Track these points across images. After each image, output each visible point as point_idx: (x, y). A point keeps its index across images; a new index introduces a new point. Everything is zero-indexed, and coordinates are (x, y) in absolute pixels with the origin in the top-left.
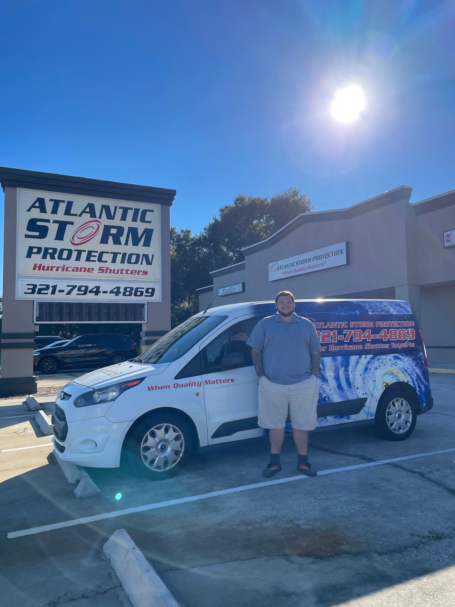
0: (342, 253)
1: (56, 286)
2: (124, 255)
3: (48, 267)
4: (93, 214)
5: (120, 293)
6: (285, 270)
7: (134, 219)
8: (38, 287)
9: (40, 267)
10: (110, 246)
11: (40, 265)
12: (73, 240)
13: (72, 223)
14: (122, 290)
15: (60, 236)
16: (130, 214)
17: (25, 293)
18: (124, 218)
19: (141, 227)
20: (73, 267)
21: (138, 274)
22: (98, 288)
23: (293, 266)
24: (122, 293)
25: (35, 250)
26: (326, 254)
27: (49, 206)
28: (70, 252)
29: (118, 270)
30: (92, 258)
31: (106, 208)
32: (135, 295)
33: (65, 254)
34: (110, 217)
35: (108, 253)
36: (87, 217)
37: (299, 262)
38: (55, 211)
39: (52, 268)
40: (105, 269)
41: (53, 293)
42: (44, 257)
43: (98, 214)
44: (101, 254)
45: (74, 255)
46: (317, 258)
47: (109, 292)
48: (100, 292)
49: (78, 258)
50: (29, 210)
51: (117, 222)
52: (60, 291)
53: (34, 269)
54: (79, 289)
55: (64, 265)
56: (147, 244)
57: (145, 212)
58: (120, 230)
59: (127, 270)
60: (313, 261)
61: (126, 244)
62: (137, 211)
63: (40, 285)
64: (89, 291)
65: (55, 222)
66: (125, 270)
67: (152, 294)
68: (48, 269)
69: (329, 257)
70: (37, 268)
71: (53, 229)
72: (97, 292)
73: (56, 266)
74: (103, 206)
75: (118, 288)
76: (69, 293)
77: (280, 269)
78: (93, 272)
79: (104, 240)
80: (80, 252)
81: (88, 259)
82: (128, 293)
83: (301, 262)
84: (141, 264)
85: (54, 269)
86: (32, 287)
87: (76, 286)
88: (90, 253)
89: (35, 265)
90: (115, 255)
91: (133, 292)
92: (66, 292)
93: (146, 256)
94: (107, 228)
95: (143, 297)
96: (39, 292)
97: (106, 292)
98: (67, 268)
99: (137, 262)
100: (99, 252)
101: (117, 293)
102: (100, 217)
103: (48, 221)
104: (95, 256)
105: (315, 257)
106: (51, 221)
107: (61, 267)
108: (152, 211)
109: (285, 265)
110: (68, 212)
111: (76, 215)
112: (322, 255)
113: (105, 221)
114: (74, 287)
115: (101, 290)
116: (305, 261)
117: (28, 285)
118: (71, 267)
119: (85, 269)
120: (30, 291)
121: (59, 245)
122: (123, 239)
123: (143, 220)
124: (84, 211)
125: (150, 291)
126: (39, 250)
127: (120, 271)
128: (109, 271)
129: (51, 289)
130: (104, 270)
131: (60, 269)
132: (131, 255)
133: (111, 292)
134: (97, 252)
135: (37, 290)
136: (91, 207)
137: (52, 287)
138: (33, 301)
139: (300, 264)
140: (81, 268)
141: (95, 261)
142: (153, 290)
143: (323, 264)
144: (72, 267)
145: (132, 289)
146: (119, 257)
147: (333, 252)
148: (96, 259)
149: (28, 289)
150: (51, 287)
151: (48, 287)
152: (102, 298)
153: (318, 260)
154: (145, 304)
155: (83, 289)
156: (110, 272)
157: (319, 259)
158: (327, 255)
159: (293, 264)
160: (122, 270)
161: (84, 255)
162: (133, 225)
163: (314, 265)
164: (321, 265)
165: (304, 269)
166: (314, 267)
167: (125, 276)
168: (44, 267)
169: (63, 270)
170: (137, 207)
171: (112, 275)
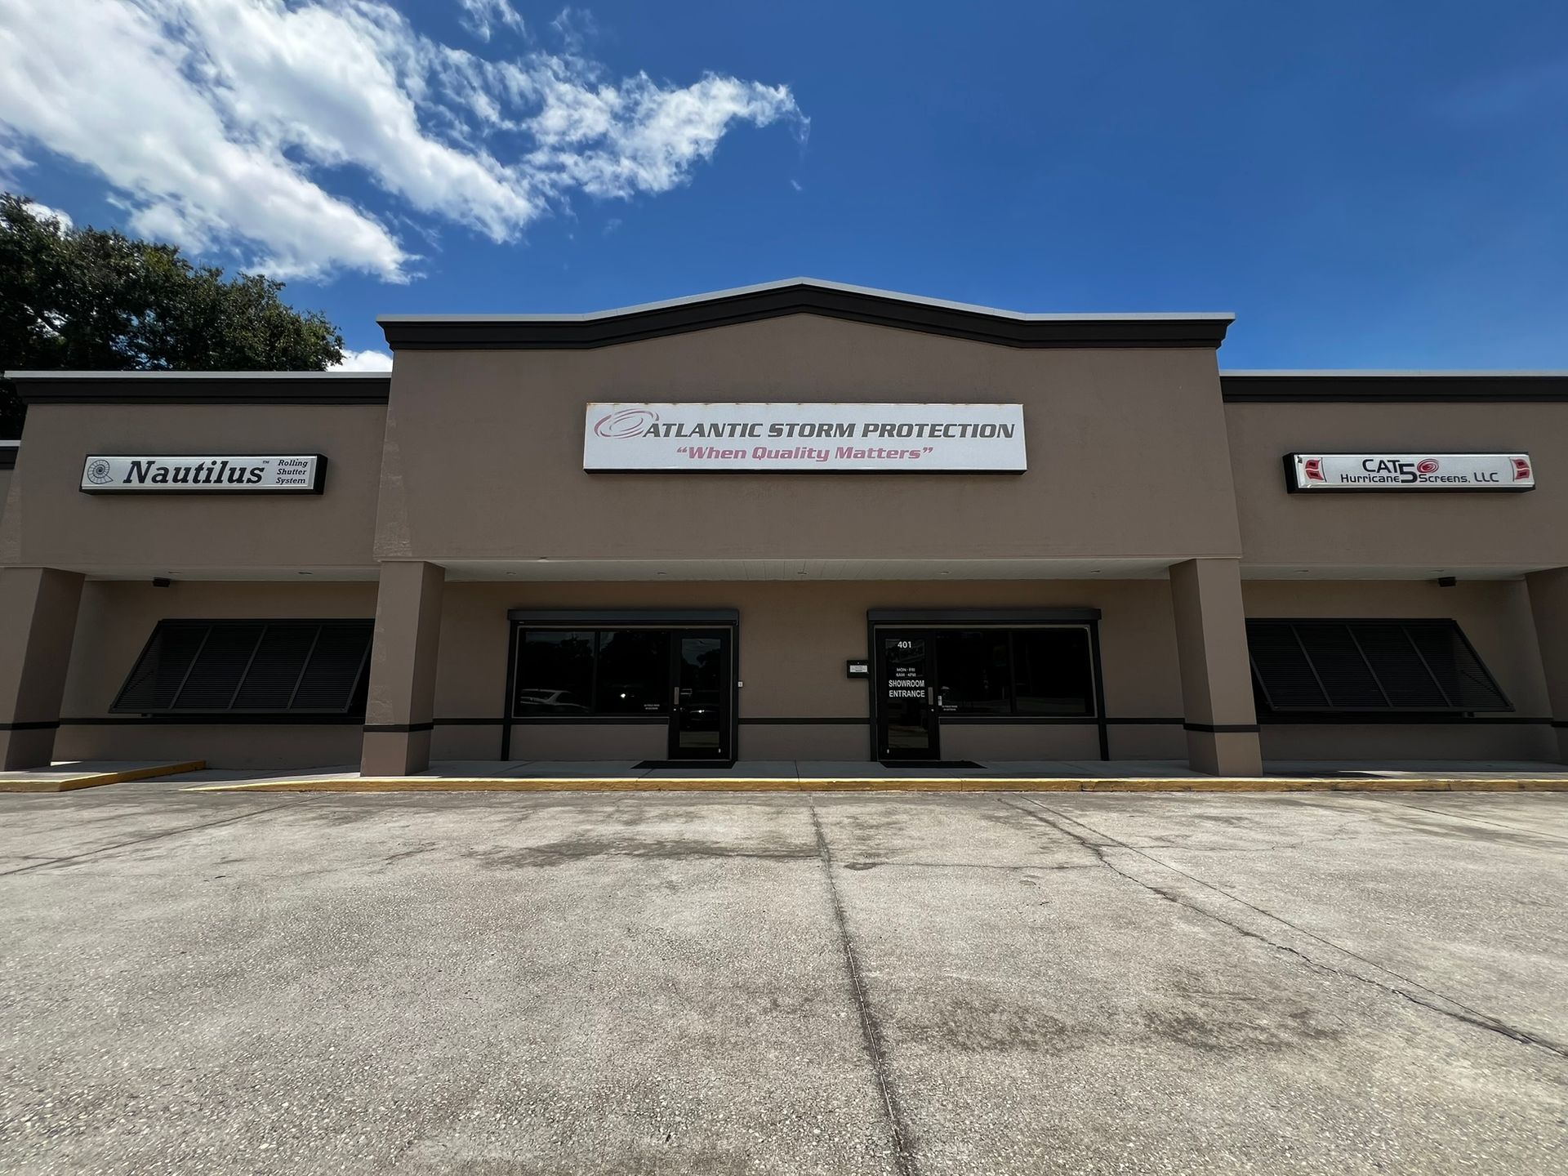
6: (696, 441)
23: (751, 435)
37: (786, 429)
46: (886, 430)
60: (865, 435)
69: (946, 435)
109: (700, 426)
112: (911, 427)
116: (824, 430)
143: (915, 454)
147: (967, 426)
153: (891, 435)
158: (939, 428)
159: (749, 430)
163: (871, 451)
164: (907, 455)
165: (814, 454)
166: (870, 456)
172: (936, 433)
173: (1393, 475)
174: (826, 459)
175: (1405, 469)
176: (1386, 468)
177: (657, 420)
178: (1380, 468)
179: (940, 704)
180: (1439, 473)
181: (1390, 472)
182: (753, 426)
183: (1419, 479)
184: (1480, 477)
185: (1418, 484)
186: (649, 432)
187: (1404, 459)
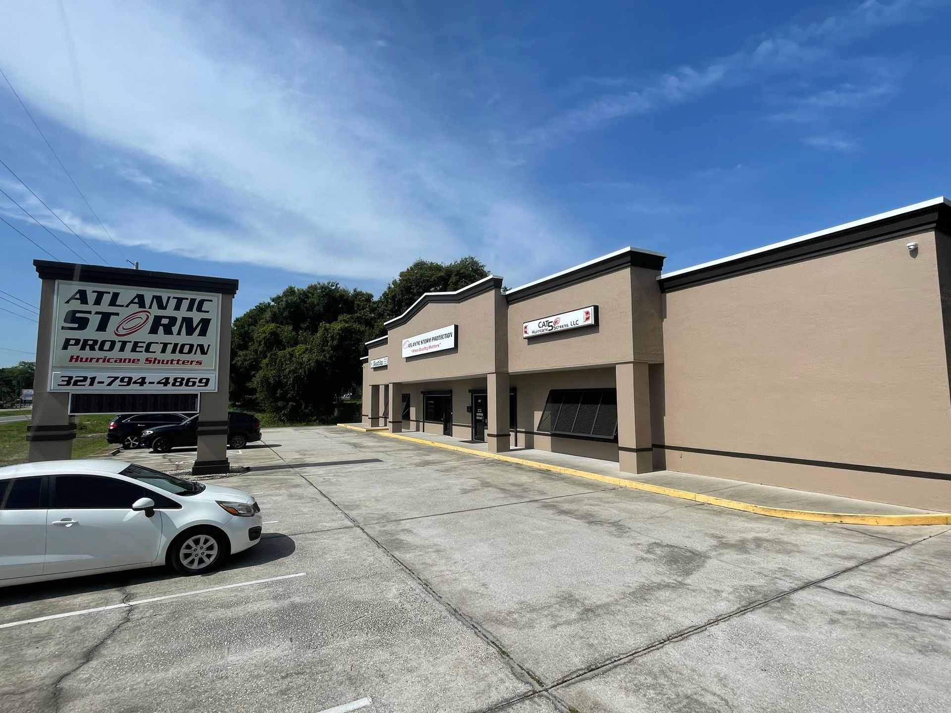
1: (96, 377)
2: (176, 345)
3: (87, 359)
4: (142, 304)
7: (190, 309)
8: (74, 379)
9: (78, 359)
10: (161, 336)
11: (78, 357)
12: (117, 331)
13: (117, 314)
14: (171, 381)
15: (102, 327)
16: (185, 304)
17: (59, 385)
18: (178, 307)
19: (196, 317)
21: (191, 364)
22: (144, 379)
24: (171, 384)
25: (72, 342)
26: (441, 336)
27: (92, 297)
28: (113, 343)
29: (168, 361)
30: (138, 349)
31: (159, 299)
32: (187, 385)
33: (107, 346)
34: (161, 306)
35: (158, 343)
36: (135, 308)
38: (98, 302)
39: (91, 359)
40: (153, 360)
41: (92, 384)
42: (83, 348)
43: (147, 304)
44: (149, 345)
45: (118, 346)
47: (155, 383)
48: (145, 383)
49: (122, 349)
50: (67, 302)
51: (170, 312)
52: (99, 383)
53: (71, 361)
54: (122, 381)
55: (105, 357)
56: (203, 333)
57: (202, 302)
58: (173, 320)
59: (179, 361)
60: (432, 341)
61: (179, 333)
62: (193, 301)
63: (76, 377)
64: (133, 382)
65: (97, 313)
66: (175, 360)
67: (206, 384)
68: (86, 361)
69: (443, 338)
70: (74, 360)
71: (95, 321)
72: (142, 383)
73: (96, 357)
74: (154, 297)
75: (167, 379)
76: (110, 384)
77: (410, 347)
78: (138, 363)
79: (154, 330)
80: (124, 344)
81: (134, 350)
82: (178, 384)
83: (424, 341)
84: (195, 354)
85: (94, 360)
86: (67, 379)
87: (118, 377)
88: (136, 344)
89: (72, 357)
90: (165, 345)
91: (184, 382)
92: (106, 383)
93: (201, 347)
94: (158, 319)
95: (196, 387)
96: (75, 384)
97: (153, 383)
98: (109, 359)
99: (190, 352)
100: (146, 343)
101: (166, 384)
102: (150, 308)
103: (90, 312)
104: (143, 347)
105: (434, 338)
106: (93, 313)
107: (102, 358)
108: (211, 301)
109: (414, 343)
110: (113, 303)
111: (122, 306)
112: (438, 337)
113: (155, 311)
114: (116, 378)
115: (147, 380)
116: (427, 341)
117: (62, 377)
118: (113, 358)
119: (130, 360)
120: (65, 383)
121: (100, 336)
122: (175, 329)
123: (199, 309)
124: (132, 302)
125: (204, 381)
126: (77, 342)
127: (170, 362)
128: (157, 361)
129: (89, 380)
130: (151, 360)
131: (101, 361)
132: (183, 346)
133: (159, 383)
134: (145, 342)
135: (72, 381)
136: (141, 298)
138: (67, 393)
139: (423, 343)
140: (125, 359)
141: (142, 352)
142: (208, 380)
143: (439, 346)
144: (115, 359)
145: (183, 379)
146: (170, 348)
147: (445, 335)
148: (143, 349)
149: (63, 381)
150: (89, 378)
151: (85, 379)
152: (147, 389)
154: (197, 395)
155: (126, 380)
156: (159, 363)
157: (436, 340)
159: (418, 343)
160: (172, 361)
161: (129, 346)
162: (189, 315)
163: (433, 346)
166: (433, 348)
167: (175, 366)
168: (82, 359)
169: (104, 361)
170: (194, 297)
171: (161, 366)
173: (547, 328)
174: (427, 349)
175: (550, 324)
178: (543, 325)
183: (554, 328)
184: (572, 324)
185: (554, 330)
187: (550, 319)
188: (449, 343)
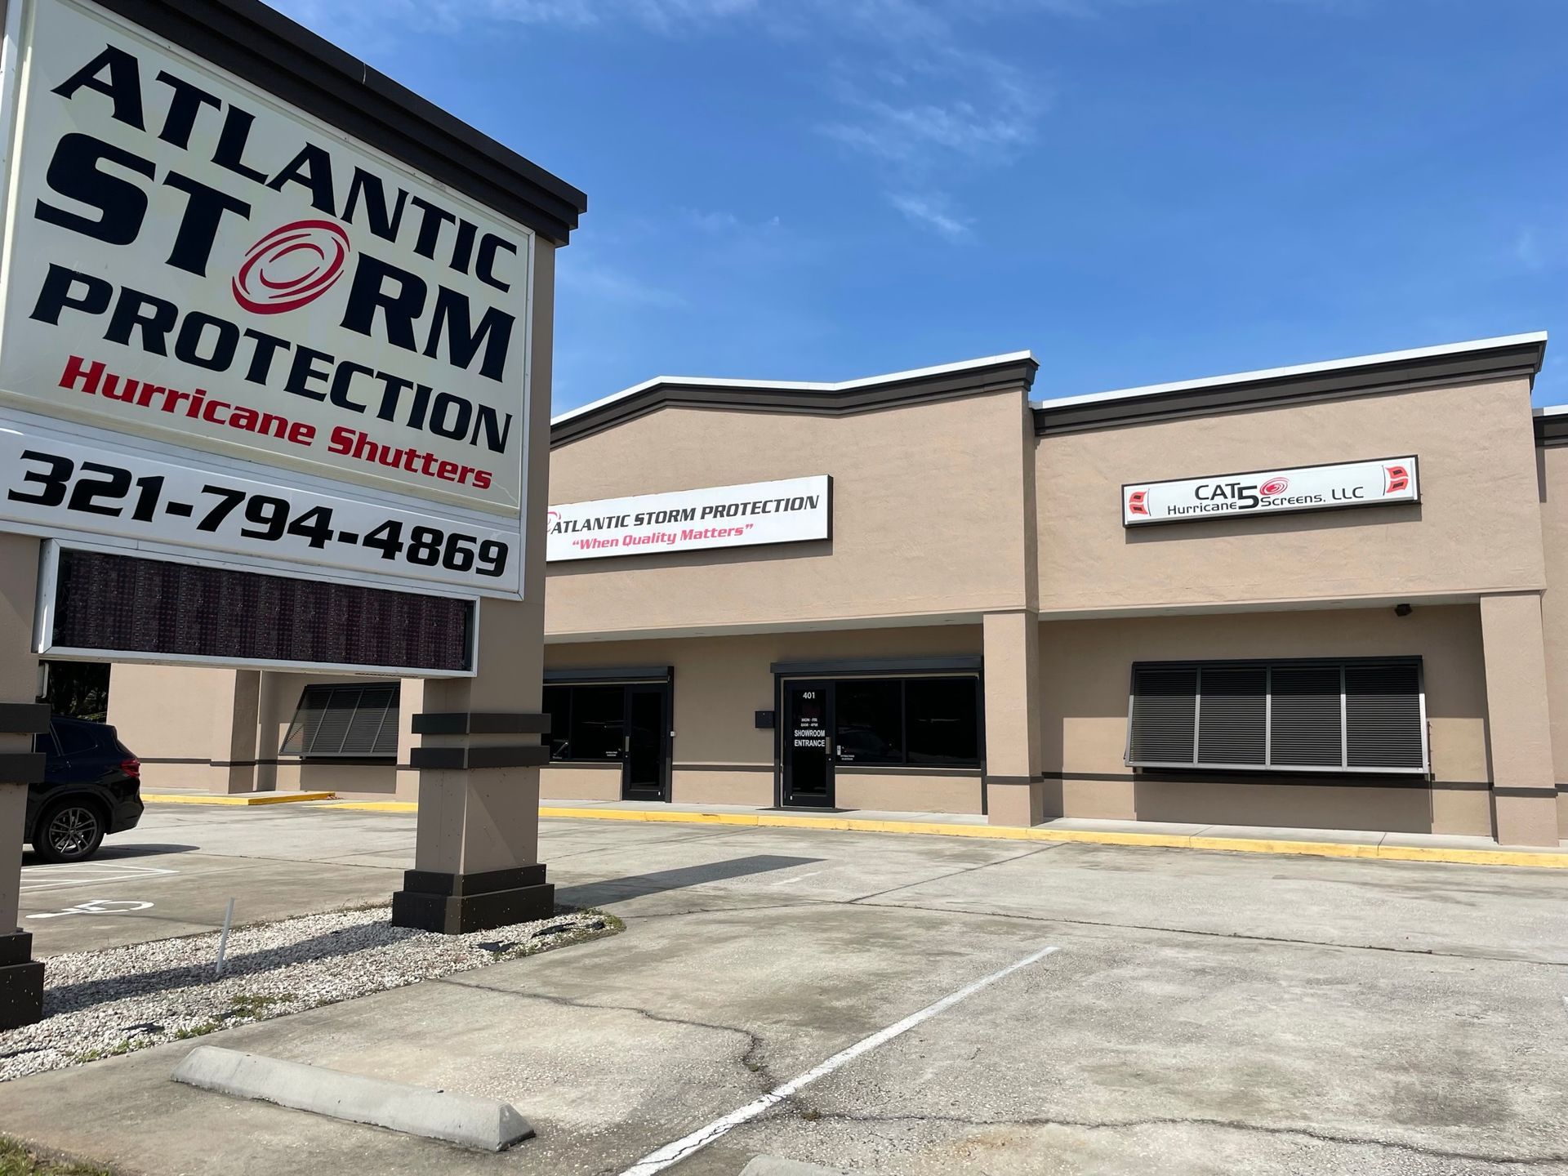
0: (813, 506)
1: (160, 480)
2: (423, 394)
3: (132, 385)
4: (322, 192)
5: (399, 547)
6: (585, 535)
7: (460, 263)
8: (78, 475)
9: (96, 379)
10: (378, 348)
11: (98, 368)
12: (243, 285)
13: (243, 209)
14: (405, 538)
15: (191, 252)
16: (448, 235)
17: (14, 496)
18: (426, 246)
19: (480, 300)
20: (237, 408)
21: (462, 479)
22: (324, 514)
23: (622, 525)
24: (405, 549)
25: (78, 291)
26: (755, 504)
27: (155, 100)
28: (229, 335)
29: (399, 454)
30: (311, 384)
32: (449, 563)
33: (208, 342)
34: (384, 228)
35: (369, 372)
36: (298, 200)
37: (646, 518)
38: (177, 130)
39: (149, 390)
40: (355, 438)
41: (144, 512)
44: (347, 370)
45: (246, 350)
46: (719, 511)
47: (361, 540)
50: (66, 90)
51: (401, 252)
52: (173, 508)
54: (253, 513)
55: (198, 391)
56: (494, 367)
57: (490, 244)
58: (413, 289)
59: (429, 459)
60: (703, 517)
61: (431, 350)
62: (467, 231)
63: (87, 466)
64: (291, 524)
65: (174, 180)
66: (419, 457)
67: (498, 571)
68: (128, 396)
69: (764, 511)
70: (80, 382)
71: (165, 211)
72: (319, 536)
73: (168, 387)
74: (360, 176)
75: (395, 527)
76: (211, 523)
77: (566, 531)
78: (309, 444)
79: (357, 319)
80: (267, 345)
81: (296, 385)
82: (424, 553)
83: (654, 516)
84: (474, 442)
85: (158, 400)
86: (46, 469)
87: (241, 496)
88: (304, 356)
89: (74, 364)
90: (394, 385)
91: (442, 549)
92: (200, 514)
93: (488, 413)
94: (371, 271)
95: (470, 576)
96: (80, 502)
97: (351, 538)
98: (213, 405)
99: (459, 432)
100: (337, 363)
101: (390, 548)
102: (348, 217)
103: (147, 168)
104: (324, 377)
105: (711, 508)
106: (161, 174)
107: (186, 396)
109: (588, 521)
110: (229, 153)
111: (260, 178)
112: (737, 506)
113: (362, 239)
114: (234, 497)
115: (336, 525)
116: (673, 516)
117: (28, 455)
118: (228, 406)
119: (283, 423)
120: (39, 489)
121: (185, 292)
122: (421, 329)
123: (485, 273)
124: (290, 173)
125: (493, 552)
126: (99, 293)
127: (404, 458)
128: (366, 449)
129: (135, 492)
130: (351, 441)
131: (183, 406)
132: (443, 401)
134: (329, 359)
135: (70, 485)
136: (318, 162)
137: (141, 482)
138: (44, 542)
139: (649, 523)
140: (268, 419)
141: (320, 397)
142: (503, 549)
143: (739, 532)
144: (233, 407)
145: (438, 536)
146: (406, 402)
147: (779, 502)
148: (325, 387)
149: (30, 476)
150: (134, 481)
151: (121, 481)
152: (336, 564)
153: (722, 516)
154: (475, 603)
155: (268, 511)
156: (371, 457)
157: (728, 515)
158: (758, 505)
159: (621, 522)
160: (412, 456)
161: (282, 363)
162: (456, 282)
163: (706, 531)
164: (733, 532)
165: (666, 538)
166: (705, 537)
167: (418, 480)
168: (112, 381)
169: (193, 412)
170: (471, 219)
171: (376, 471)
172: (757, 510)
173: (1230, 501)
174: (673, 541)
175: (1246, 493)
176: (1223, 494)
177: (560, 518)
178: (1215, 494)
179: (839, 753)
180: (1286, 495)
181: (1226, 497)
182: (624, 517)
183: (1260, 503)
184: (1339, 494)
185: (1259, 508)
186: (555, 530)
187: (1245, 481)
188: (812, 525)
